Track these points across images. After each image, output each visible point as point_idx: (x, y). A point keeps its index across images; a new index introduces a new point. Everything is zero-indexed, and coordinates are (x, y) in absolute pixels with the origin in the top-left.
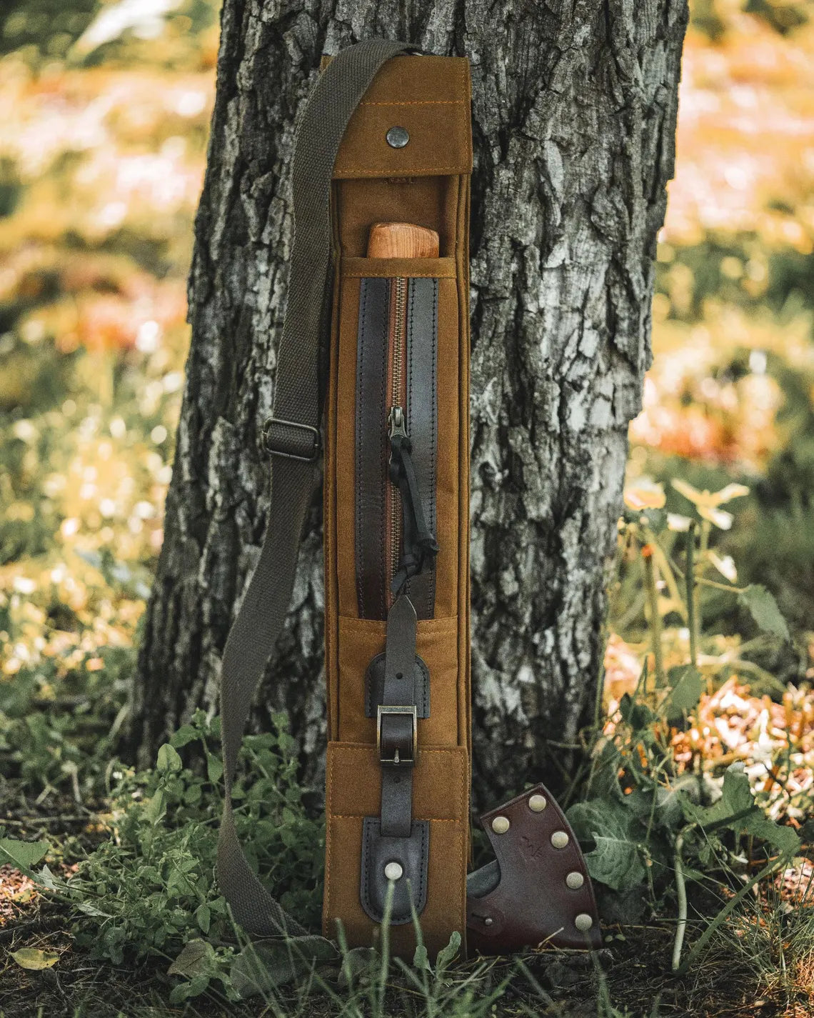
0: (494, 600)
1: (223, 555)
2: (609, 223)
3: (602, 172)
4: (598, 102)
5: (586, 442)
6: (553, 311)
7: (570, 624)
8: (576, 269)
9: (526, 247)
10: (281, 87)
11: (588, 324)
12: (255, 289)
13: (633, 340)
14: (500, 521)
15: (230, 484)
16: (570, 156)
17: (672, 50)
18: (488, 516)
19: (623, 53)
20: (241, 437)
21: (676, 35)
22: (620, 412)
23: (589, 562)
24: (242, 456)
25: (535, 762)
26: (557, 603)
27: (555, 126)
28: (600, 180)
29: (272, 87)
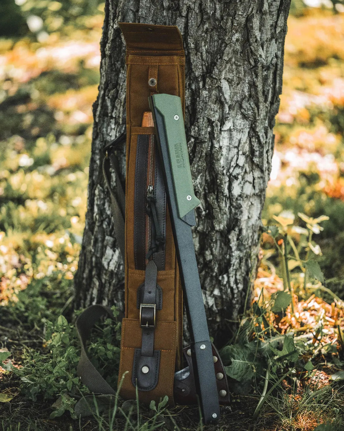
0: (202, 262)
1: (100, 239)
2: (249, 113)
3: (246, 92)
4: (244, 64)
5: (240, 200)
6: (226, 147)
7: (234, 273)
8: (235, 131)
9: (213, 122)
10: (121, 54)
11: (241, 153)
12: (110, 134)
13: (261, 159)
14: (205, 231)
15: (102, 212)
16: (232, 85)
17: (279, 43)
18: (200, 228)
19: (253, 45)
20: (106, 193)
21: (281, 37)
22: (257, 188)
23: (242, 248)
24: (106, 201)
25: (221, 327)
26: (228, 264)
27: (226, 73)
28: (245, 96)
29: (117, 55)
